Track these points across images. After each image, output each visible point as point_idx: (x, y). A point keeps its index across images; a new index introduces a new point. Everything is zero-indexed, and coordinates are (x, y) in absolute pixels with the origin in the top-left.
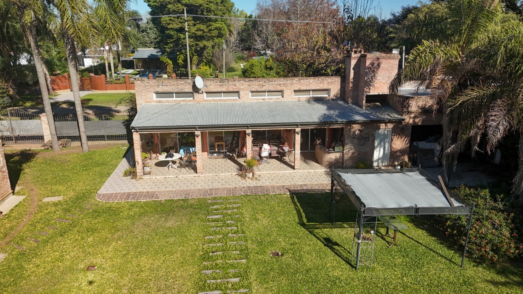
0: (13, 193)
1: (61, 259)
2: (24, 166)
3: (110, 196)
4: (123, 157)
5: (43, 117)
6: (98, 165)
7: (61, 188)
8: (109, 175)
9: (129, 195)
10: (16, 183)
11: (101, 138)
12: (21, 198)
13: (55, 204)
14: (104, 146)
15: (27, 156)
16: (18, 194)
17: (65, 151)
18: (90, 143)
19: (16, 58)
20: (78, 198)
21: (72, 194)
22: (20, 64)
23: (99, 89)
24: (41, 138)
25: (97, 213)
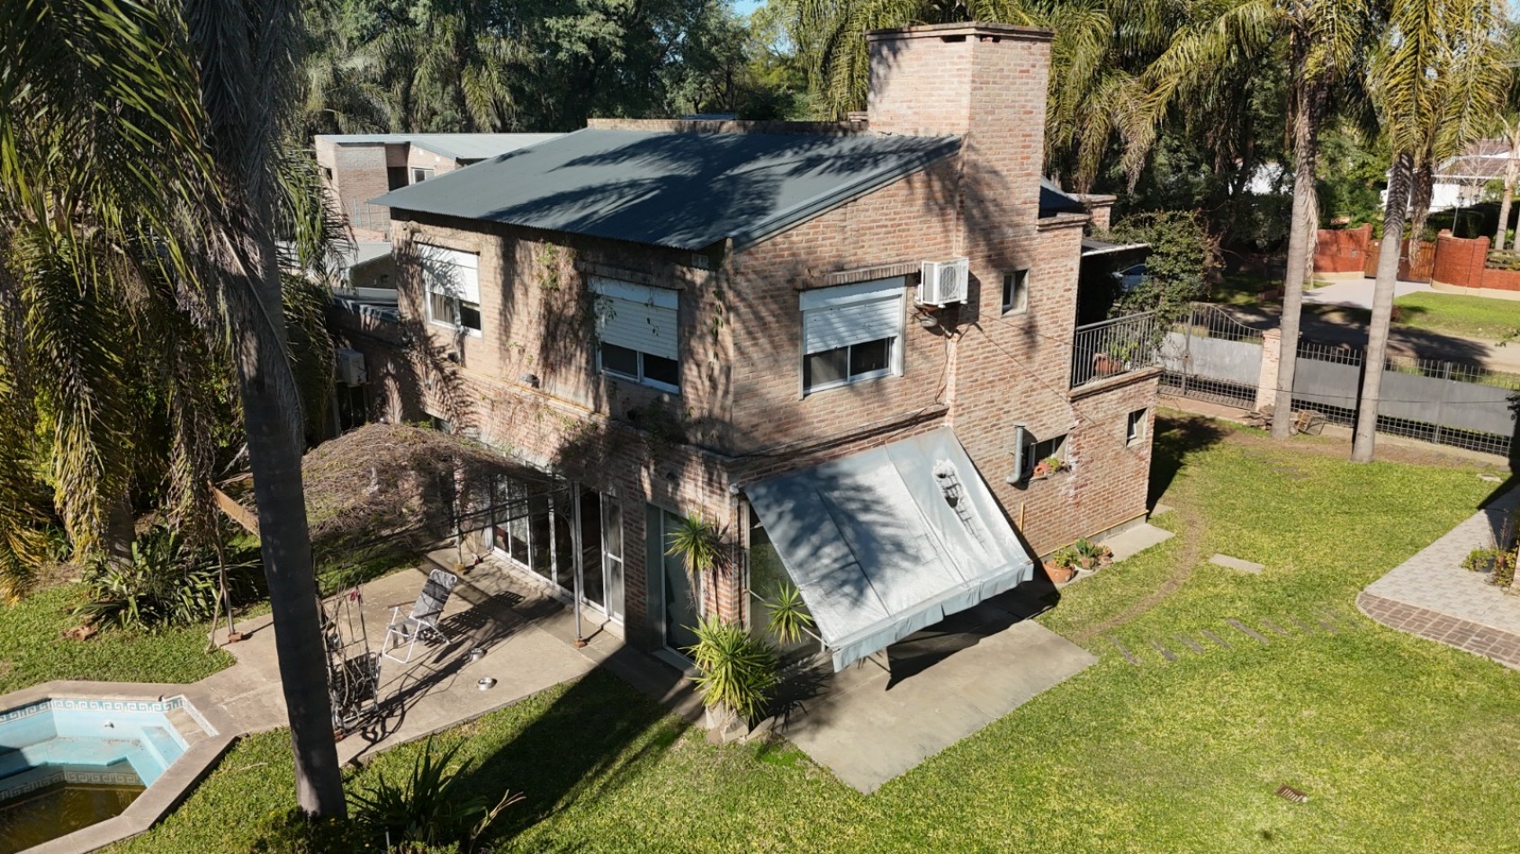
0: (1148, 516)
1: (1217, 728)
2: (1189, 456)
3: (1401, 612)
4: (1480, 508)
5: (1271, 337)
6: (1389, 508)
7: (1265, 541)
8: (1416, 547)
9: (1465, 631)
10: (1160, 495)
11: (1423, 431)
12: (1162, 535)
13: (1239, 581)
14: (1424, 458)
15: (1201, 434)
16: (1159, 523)
17: (1302, 444)
18: (1382, 438)
19: (1247, 175)
20: (1302, 585)
21: (1289, 568)
22: (1249, 192)
23: (1454, 282)
24: (1249, 394)
25: (1347, 646)
